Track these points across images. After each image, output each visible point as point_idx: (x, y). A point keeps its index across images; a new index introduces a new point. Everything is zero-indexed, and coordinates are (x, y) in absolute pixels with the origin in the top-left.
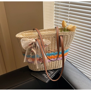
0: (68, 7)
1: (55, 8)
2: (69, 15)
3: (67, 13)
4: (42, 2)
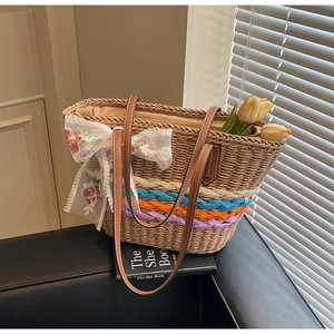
1: (239, 29)
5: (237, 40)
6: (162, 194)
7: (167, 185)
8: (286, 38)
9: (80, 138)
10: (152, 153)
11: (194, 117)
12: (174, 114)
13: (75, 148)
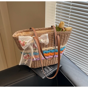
0: (70, 6)
1: (57, 6)
2: (70, 13)
3: (69, 11)
4: (44, 2)
5: (57, 9)
6: (47, 51)
7: (48, 49)
8: (71, 7)
9: (24, 42)
10: (44, 41)
11: (47, 30)
12: (42, 30)
13: (24, 45)
